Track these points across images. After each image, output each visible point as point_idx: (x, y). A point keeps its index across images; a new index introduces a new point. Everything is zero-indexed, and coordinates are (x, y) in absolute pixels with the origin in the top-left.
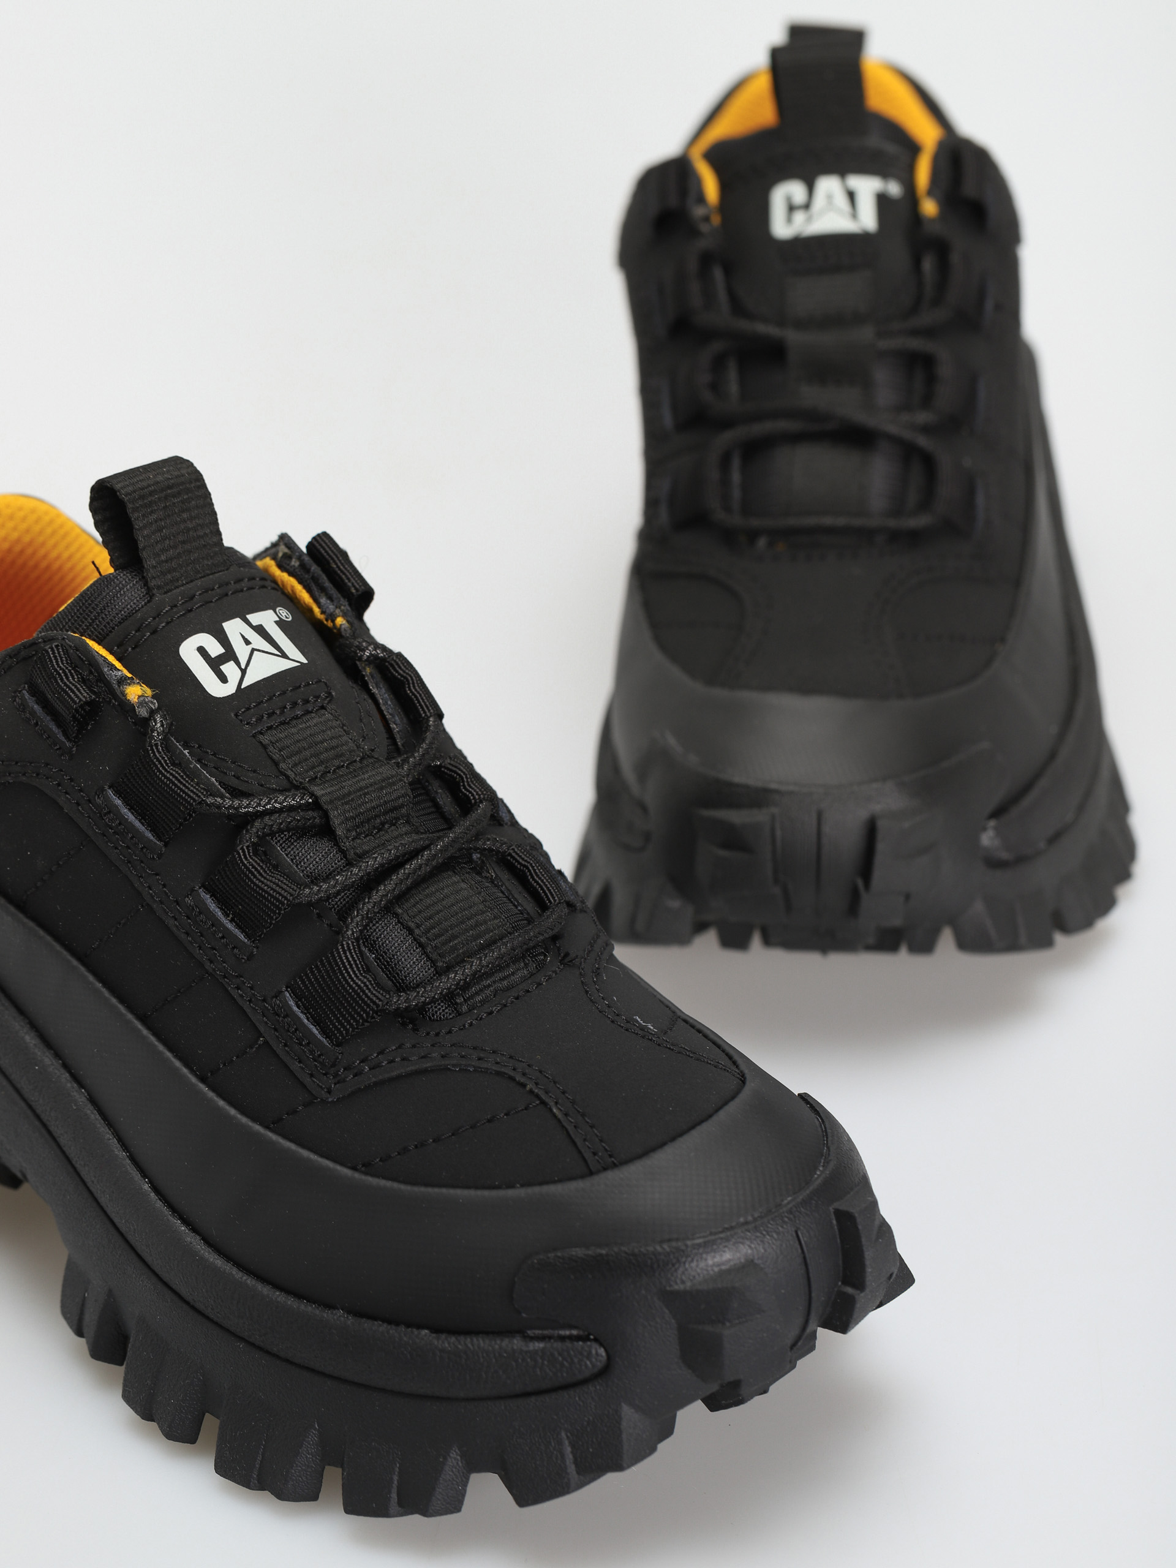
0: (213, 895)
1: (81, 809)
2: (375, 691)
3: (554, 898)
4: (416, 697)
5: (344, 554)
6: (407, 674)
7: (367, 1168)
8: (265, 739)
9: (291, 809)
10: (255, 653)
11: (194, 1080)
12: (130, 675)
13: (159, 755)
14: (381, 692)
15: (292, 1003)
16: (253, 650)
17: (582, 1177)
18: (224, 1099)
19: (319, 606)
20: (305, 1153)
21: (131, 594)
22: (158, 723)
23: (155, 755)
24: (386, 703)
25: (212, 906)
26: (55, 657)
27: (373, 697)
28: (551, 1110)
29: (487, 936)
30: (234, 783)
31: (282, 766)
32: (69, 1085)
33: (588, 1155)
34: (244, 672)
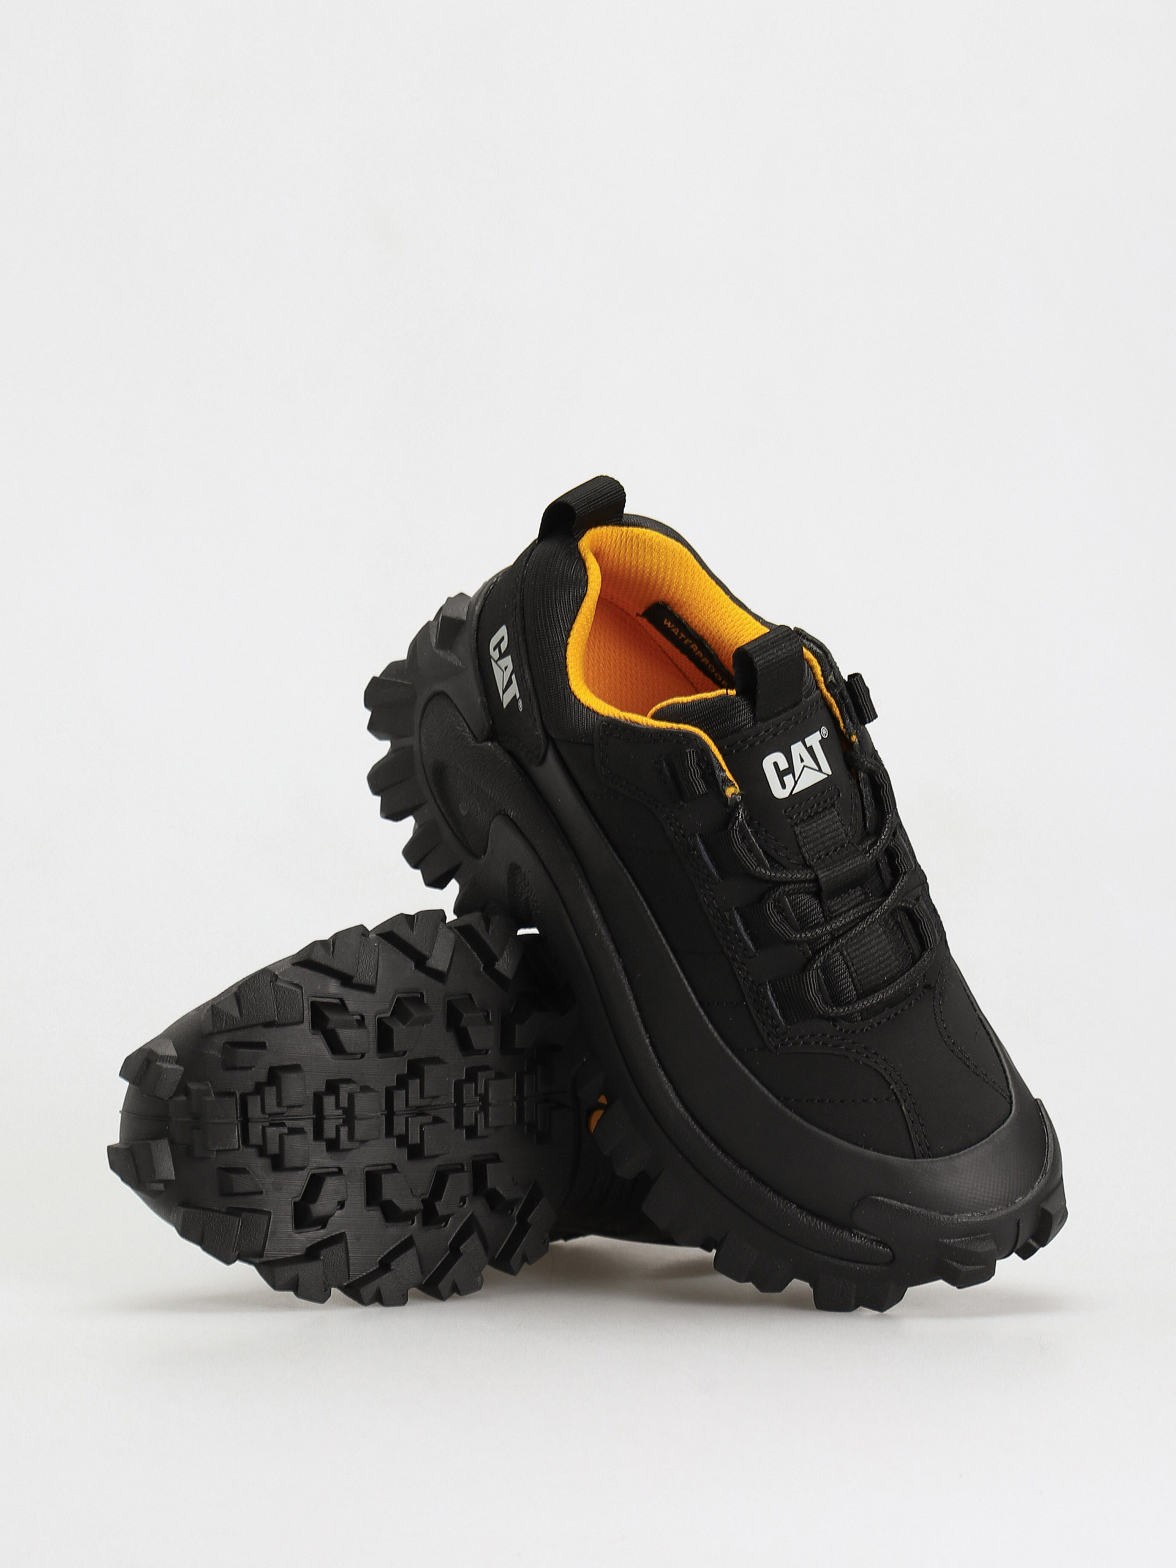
0: (741, 916)
1: (677, 837)
2: (862, 787)
3: (931, 944)
4: (885, 798)
5: (867, 690)
6: (885, 783)
7: (786, 1102)
8: (798, 830)
9: (800, 882)
10: (805, 768)
11: (697, 1004)
12: (731, 778)
13: (737, 836)
14: (866, 791)
15: (769, 993)
16: (804, 766)
17: (909, 1157)
18: (712, 1023)
19: (844, 722)
20: (753, 1078)
21: (745, 716)
22: (741, 814)
23: (733, 835)
24: (867, 798)
25: (739, 924)
26: (691, 759)
27: (860, 791)
28: (901, 1108)
29: (889, 975)
30: (773, 853)
31: (804, 850)
32: (614, 954)
33: (916, 1145)
34: (796, 782)
